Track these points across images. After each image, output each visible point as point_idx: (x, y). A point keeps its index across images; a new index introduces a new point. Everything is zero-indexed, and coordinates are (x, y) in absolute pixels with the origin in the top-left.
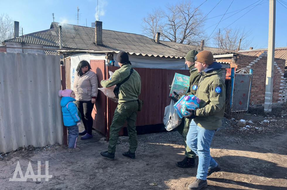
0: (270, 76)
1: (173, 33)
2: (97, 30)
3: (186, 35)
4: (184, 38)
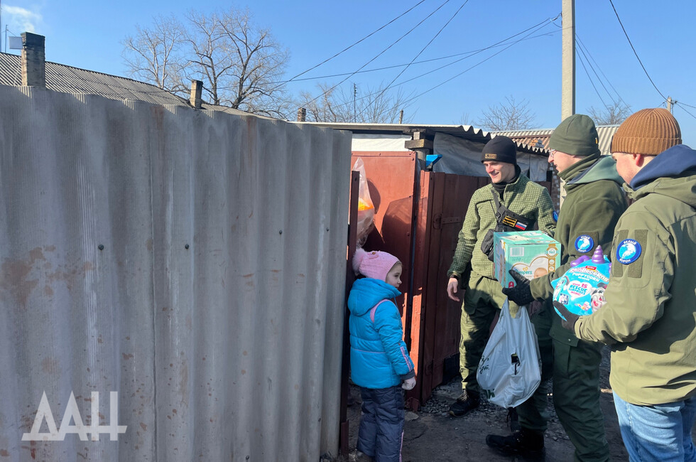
2: (29, 58)
3: (245, 93)
4: (240, 100)
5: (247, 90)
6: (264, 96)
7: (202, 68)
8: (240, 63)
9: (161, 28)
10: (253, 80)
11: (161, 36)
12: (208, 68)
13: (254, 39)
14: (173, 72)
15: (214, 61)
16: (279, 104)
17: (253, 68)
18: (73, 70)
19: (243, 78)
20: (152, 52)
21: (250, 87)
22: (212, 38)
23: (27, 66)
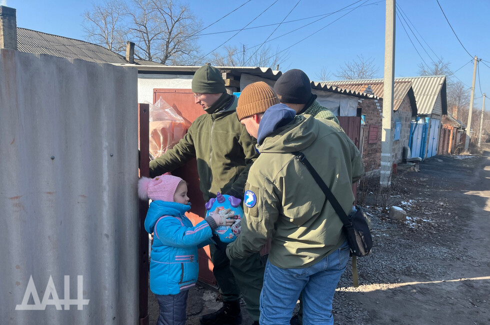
0: (389, 128)
1: (145, 47)
2: (5, 25)
3: (170, 52)
4: (166, 57)
5: (172, 50)
6: (184, 54)
7: (140, 34)
8: (167, 31)
9: (109, 5)
10: (176, 43)
11: (110, 11)
12: (144, 34)
13: (176, 12)
14: (119, 37)
15: (147, 28)
16: (195, 61)
17: (176, 34)
18: (41, 34)
19: (168, 41)
20: (104, 22)
21: (174, 48)
22: (147, 12)
23: (4, 30)
